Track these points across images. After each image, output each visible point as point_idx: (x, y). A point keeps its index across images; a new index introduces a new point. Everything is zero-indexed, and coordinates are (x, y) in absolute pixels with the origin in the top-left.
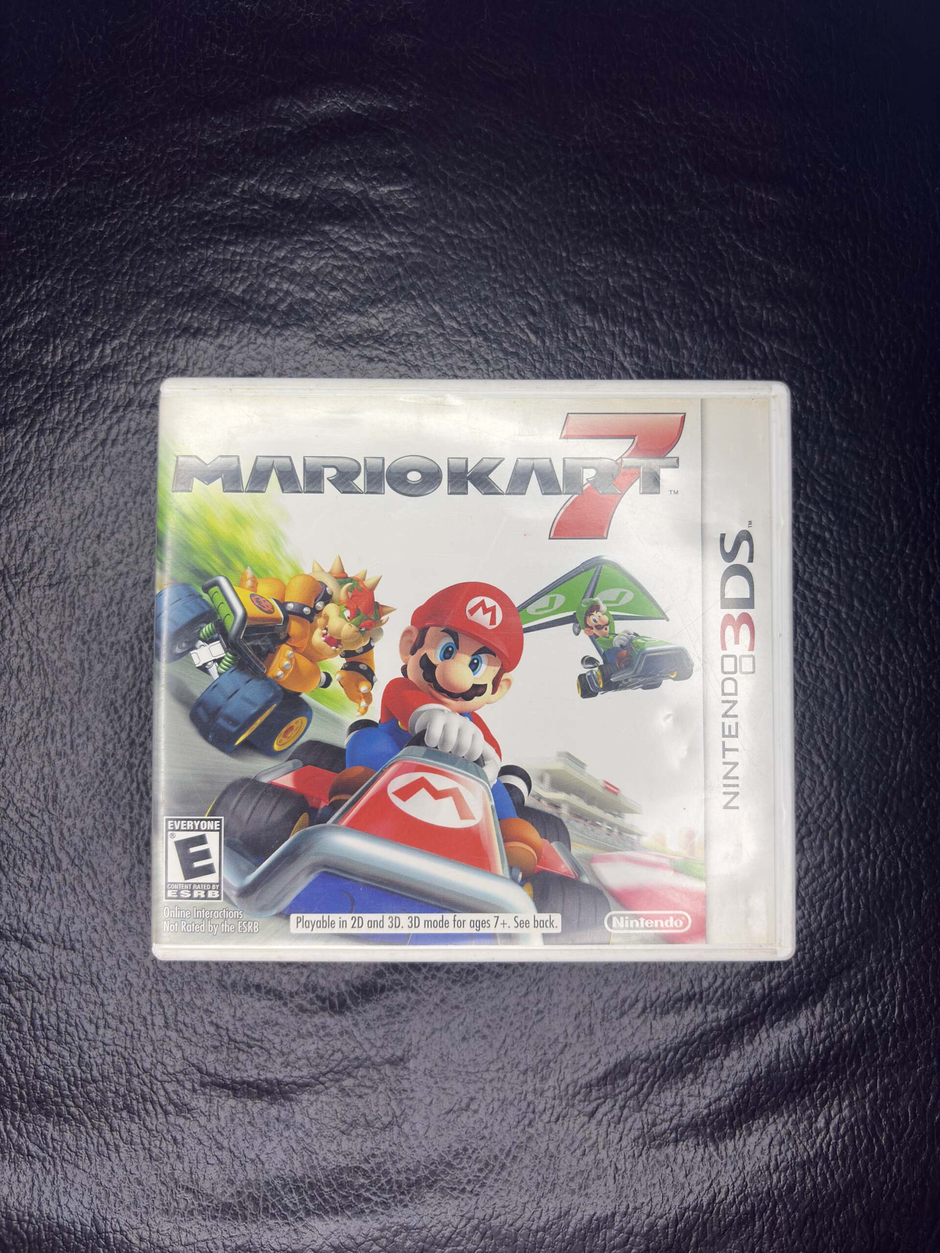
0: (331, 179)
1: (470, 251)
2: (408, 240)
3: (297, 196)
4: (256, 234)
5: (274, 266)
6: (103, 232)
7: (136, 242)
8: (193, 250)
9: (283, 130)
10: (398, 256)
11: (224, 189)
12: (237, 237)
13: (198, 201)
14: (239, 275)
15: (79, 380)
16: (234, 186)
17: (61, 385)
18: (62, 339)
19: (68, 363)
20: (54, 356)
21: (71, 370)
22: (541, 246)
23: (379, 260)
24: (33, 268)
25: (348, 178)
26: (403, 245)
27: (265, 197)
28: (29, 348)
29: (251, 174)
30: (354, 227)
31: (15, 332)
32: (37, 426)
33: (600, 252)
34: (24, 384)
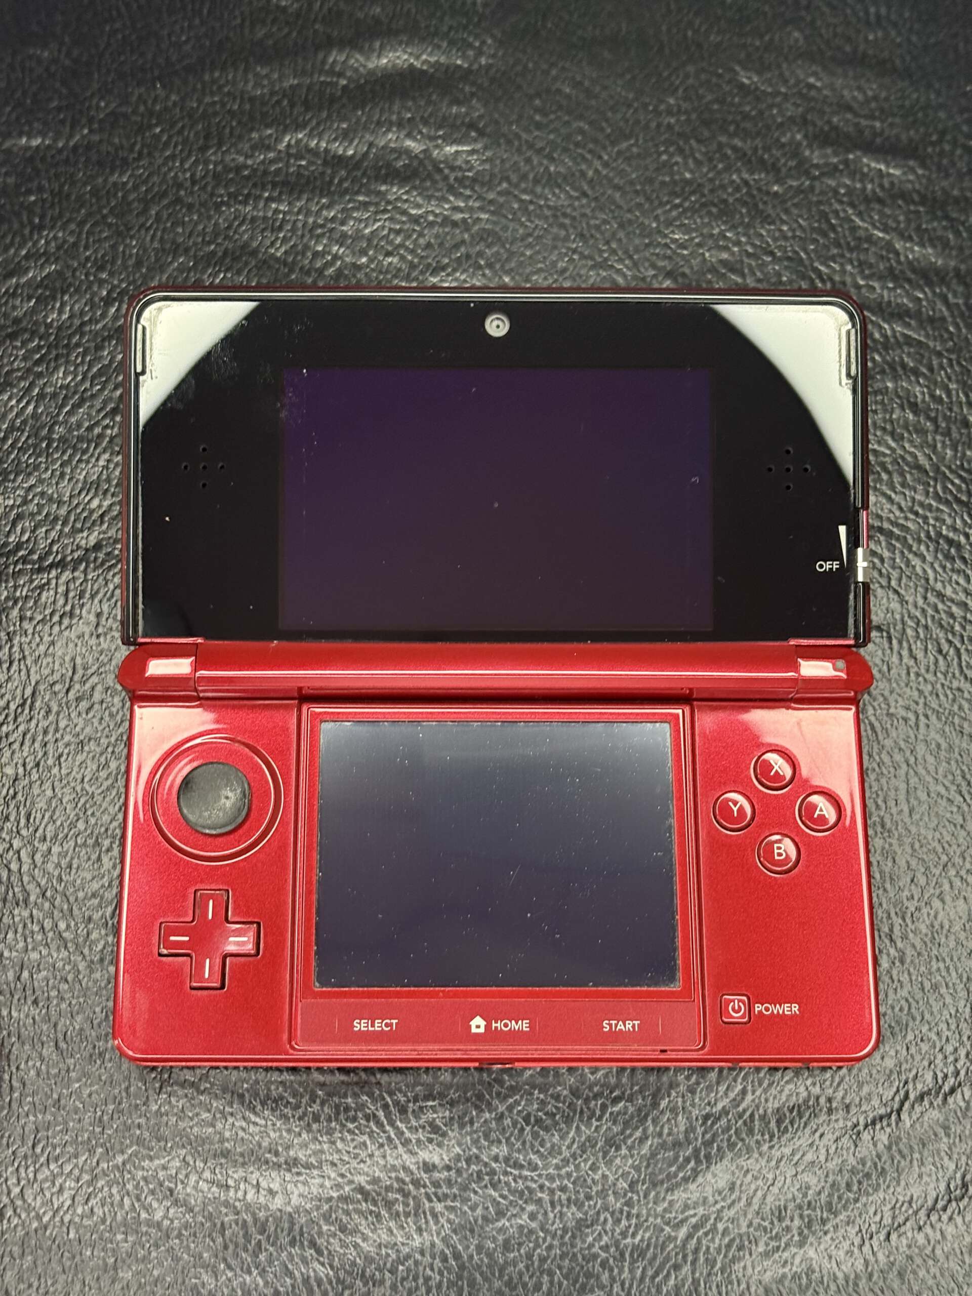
0: (390, 136)
1: (546, 218)
2: (477, 205)
3: (351, 152)
4: (301, 192)
5: (322, 226)
6: (125, 184)
7: (164, 194)
8: (229, 206)
9: (337, 83)
10: (464, 220)
11: (267, 142)
12: (281, 193)
13: (238, 153)
14: (281, 235)
15: (88, 341)
16: (278, 140)
17: (67, 346)
18: (71, 296)
19: (77, 322)
20: (61, 312)
21: (80, 330)
22: (629, 216)
23: (442, 225)
24: (42, 217)
25: (409, 135)
26: (471, 210)
27: (315, 152)
28: (32, 304)
29: (299, 127)
30: (414, 188)
31: (17, 286)
32: (36, 391)
33: (695, 223)
34: (24, 343)
